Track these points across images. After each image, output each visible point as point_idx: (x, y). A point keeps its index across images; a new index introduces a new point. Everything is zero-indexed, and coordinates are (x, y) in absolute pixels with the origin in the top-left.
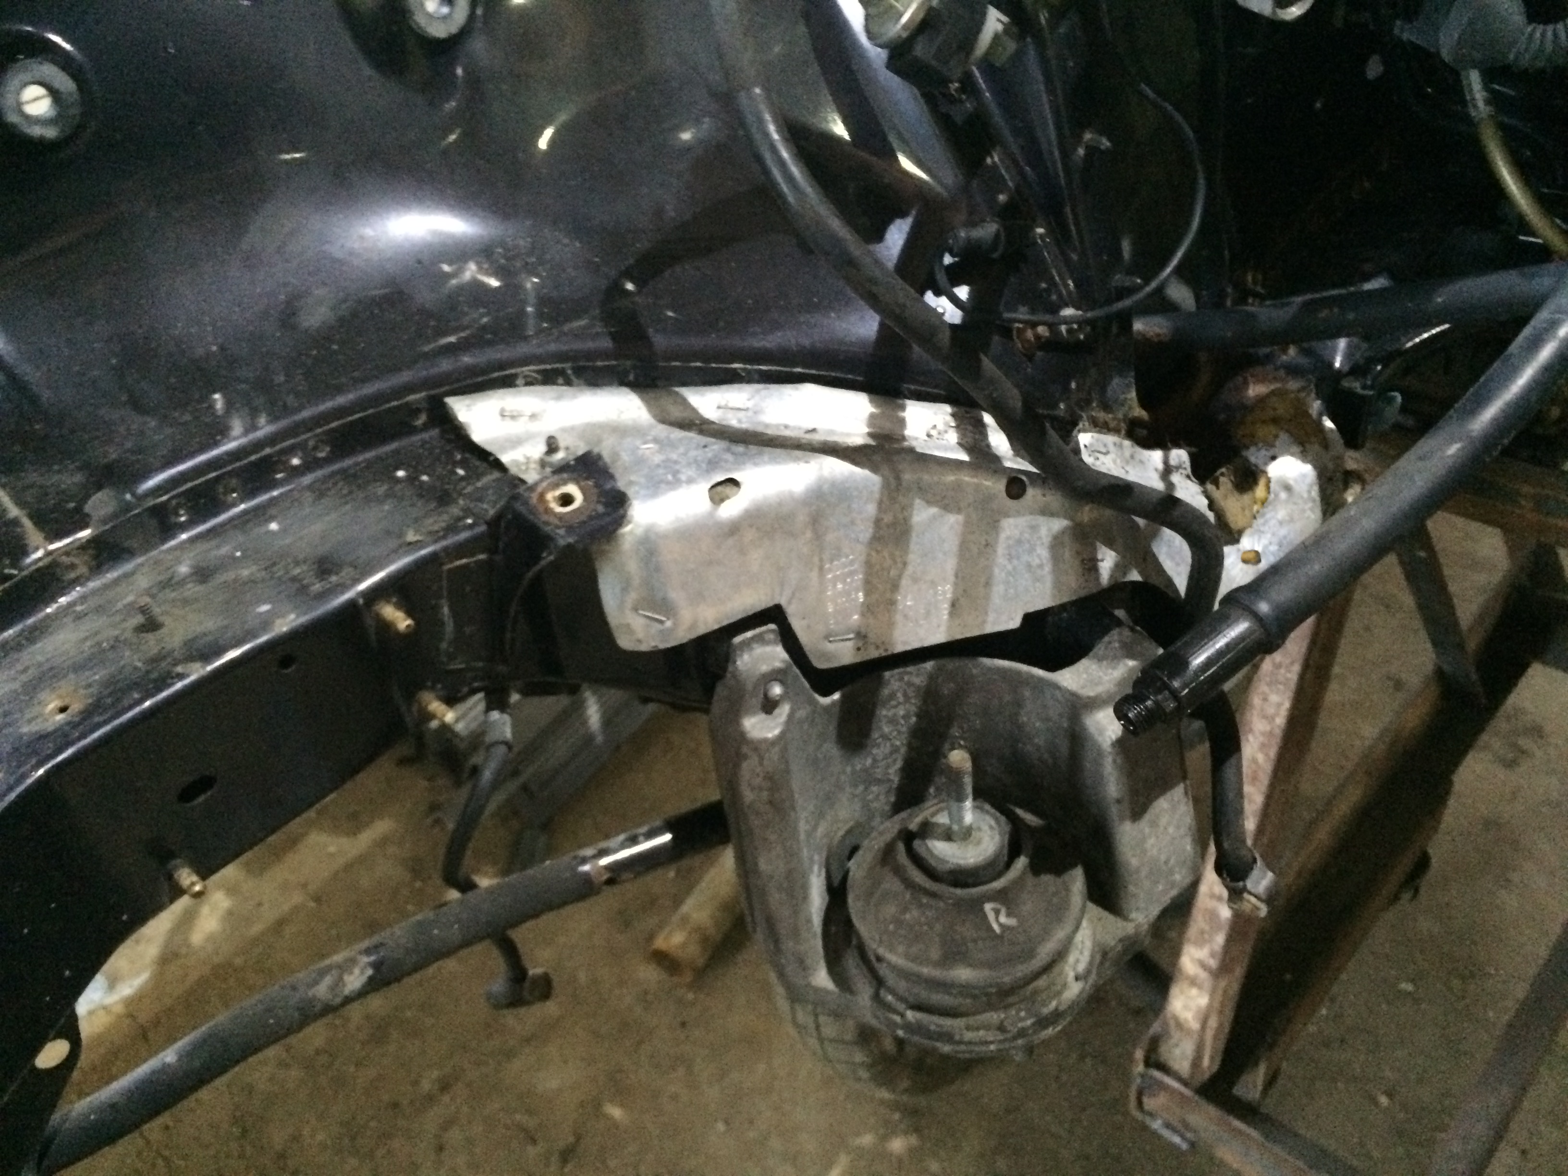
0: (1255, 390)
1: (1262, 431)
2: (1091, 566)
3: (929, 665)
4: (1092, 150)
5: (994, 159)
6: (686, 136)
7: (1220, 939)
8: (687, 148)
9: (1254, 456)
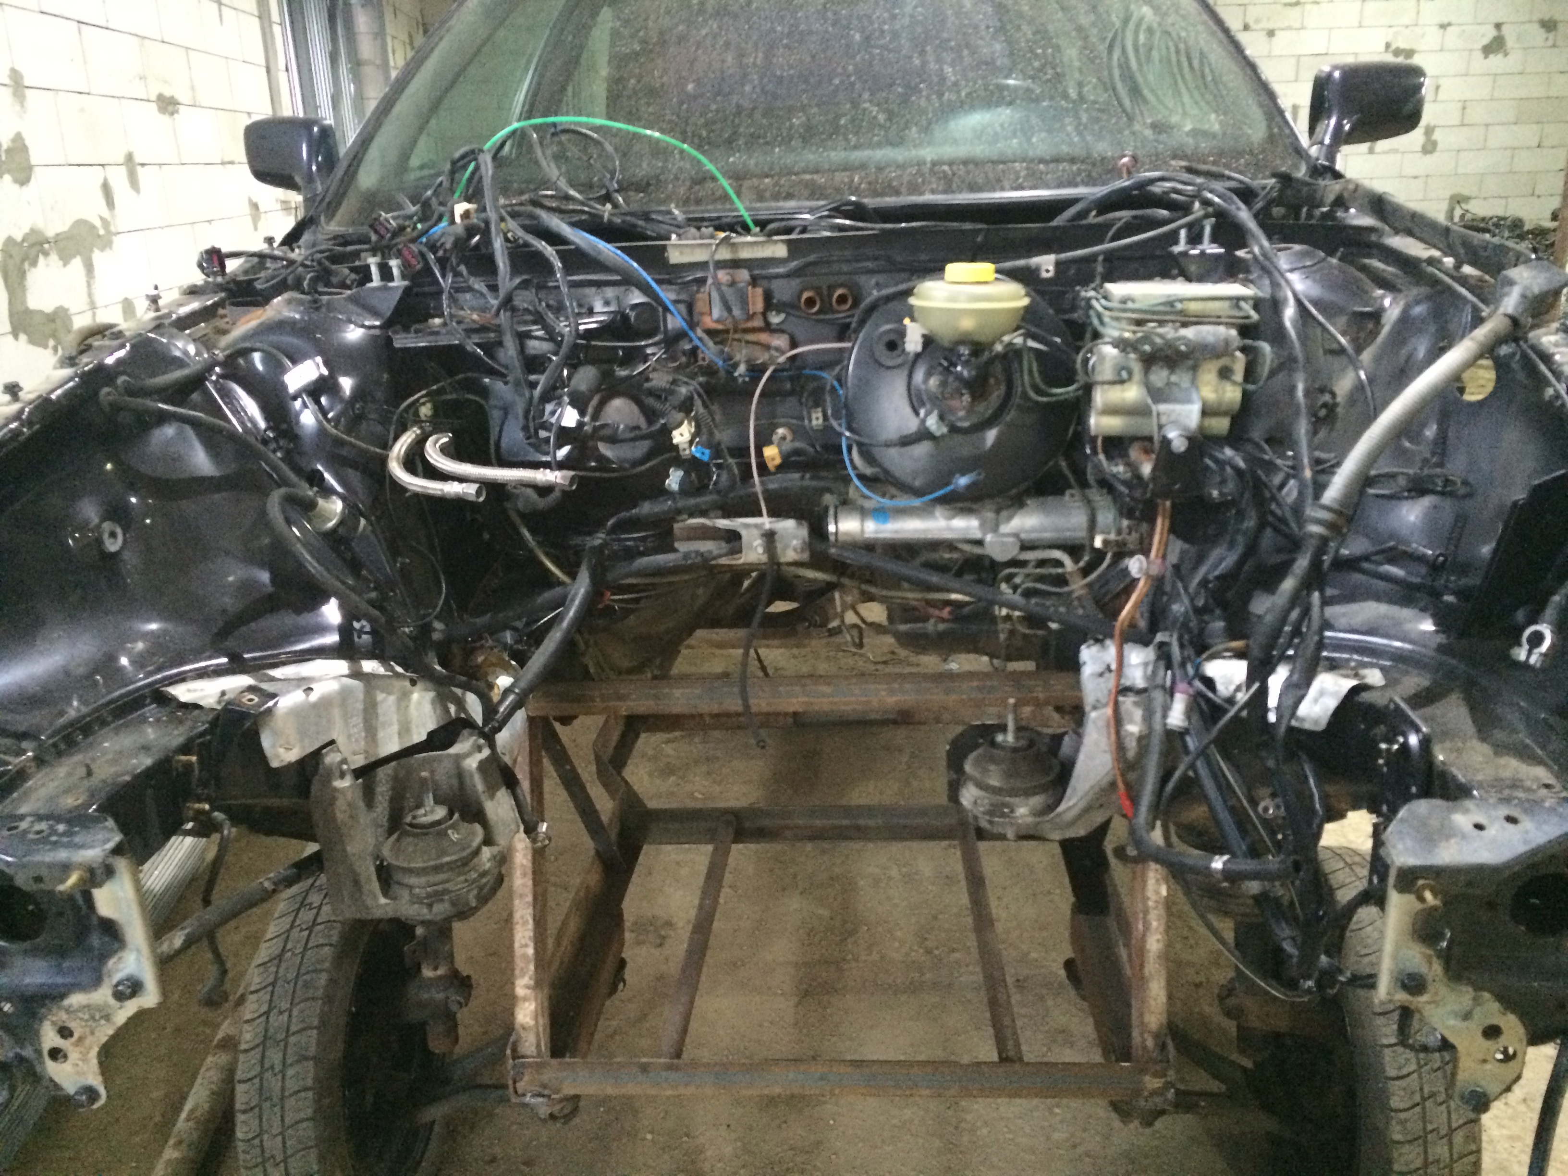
0: (480, 659)
1: (491, 670)
2: (447, 711)
3: (393, 764)
4: (402, 564)
5: (364, 572)
6: (231, 579)
7: (532, 967)
8: (231, 585)
9: (490, 679)
